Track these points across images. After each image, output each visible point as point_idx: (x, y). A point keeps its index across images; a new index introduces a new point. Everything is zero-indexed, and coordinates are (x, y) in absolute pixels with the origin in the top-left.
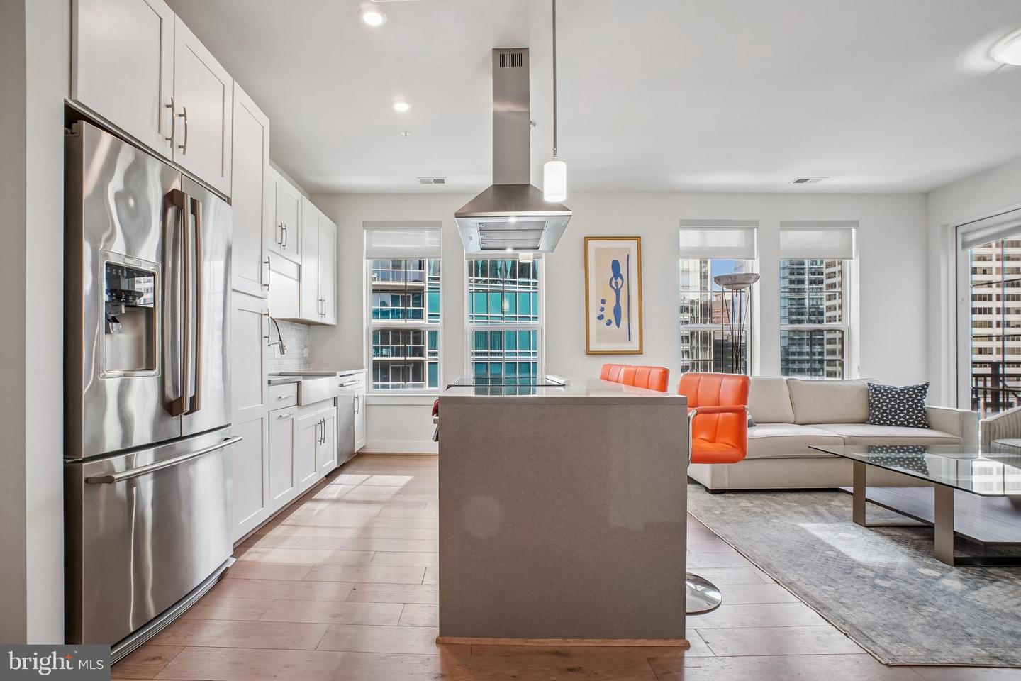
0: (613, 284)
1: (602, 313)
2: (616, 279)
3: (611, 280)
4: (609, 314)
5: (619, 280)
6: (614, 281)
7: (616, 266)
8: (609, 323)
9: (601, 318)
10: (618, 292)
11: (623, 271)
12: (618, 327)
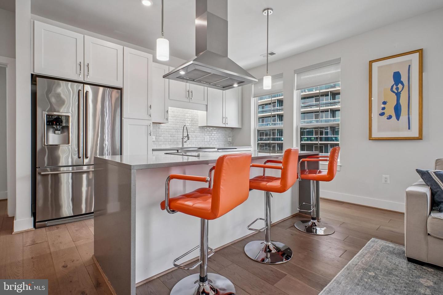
0: (394, 90)
1: (383, 111)
2: (397, 85)
3: (392, 87)
4: (390, 110)
5: (400, 86)
6: (395, 87)
7: (397, 77)
8: (390, 117)
9: (382, 114)
10: (398, 95)
11: (404, 79)
12: (398, 120)
